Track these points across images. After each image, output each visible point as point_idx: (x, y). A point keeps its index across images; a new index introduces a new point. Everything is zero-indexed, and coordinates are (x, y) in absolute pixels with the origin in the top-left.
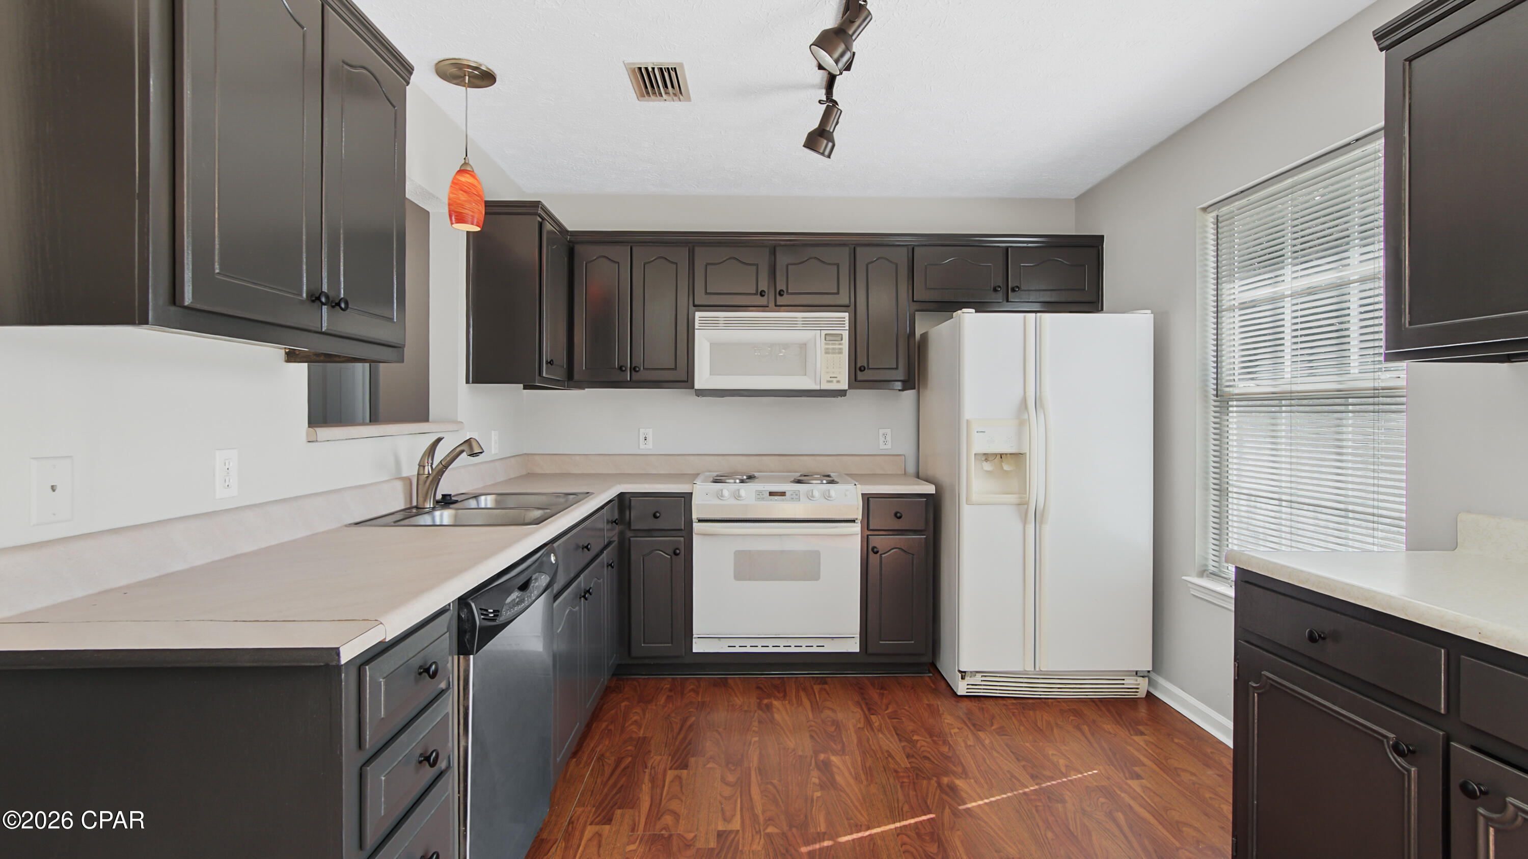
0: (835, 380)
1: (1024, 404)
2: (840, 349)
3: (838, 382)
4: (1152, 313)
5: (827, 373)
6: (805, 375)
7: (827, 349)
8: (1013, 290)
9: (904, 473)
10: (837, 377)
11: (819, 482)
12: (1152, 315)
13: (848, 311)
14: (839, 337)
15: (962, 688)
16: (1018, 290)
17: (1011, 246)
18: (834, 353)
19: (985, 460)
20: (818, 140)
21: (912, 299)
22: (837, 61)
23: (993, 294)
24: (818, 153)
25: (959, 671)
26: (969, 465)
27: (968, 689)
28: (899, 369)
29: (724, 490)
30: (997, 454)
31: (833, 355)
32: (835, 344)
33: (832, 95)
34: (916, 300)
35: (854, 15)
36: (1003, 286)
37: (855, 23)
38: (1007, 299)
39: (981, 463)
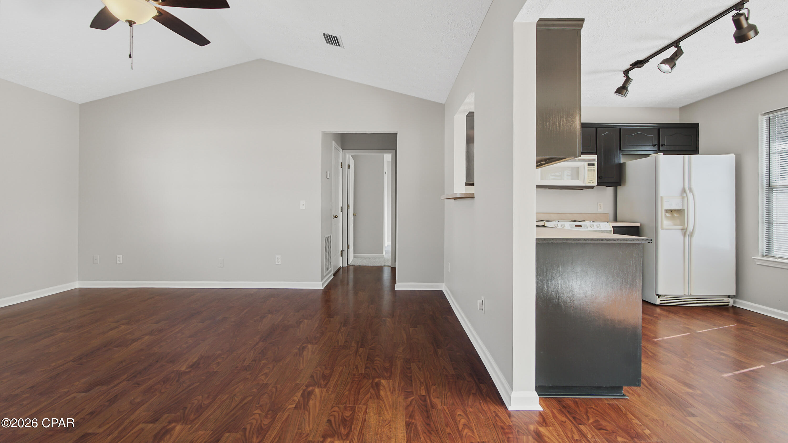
0: (591, 182)
1: (684, 191)
2: (594, 169)
3: (593, 182)
4: (735, 155)
5: (588, 179)
6: (579, 180)
7: (589, 170)
8: (662, 145)
9: (609, 220)
10: (592, 181)
11: (589, 222)
12: (735, 156)
13: (597, 154)
14: (593, 165)
15: (658, 302)
16: (664, 145)
17: (661, 128)
18: (591, 171)
19: (667, 212)
20: (622, 90)
21: (620, 149)
22: (672, 68)
23: (654, 147)
24: (623, 95)
25: (657, 295)
26: (661, 214)
27: (660, 302)
28: (615, 178)
29: (557, 224)
30: (673, 210)
31: (591, 172)
32: (591, 168)
33: (628, 74)
34: (622, 149)
35: (678, 54)
36: (658, 144)
37: (678, 56)
38: (659, 149)
39: (666, 214)
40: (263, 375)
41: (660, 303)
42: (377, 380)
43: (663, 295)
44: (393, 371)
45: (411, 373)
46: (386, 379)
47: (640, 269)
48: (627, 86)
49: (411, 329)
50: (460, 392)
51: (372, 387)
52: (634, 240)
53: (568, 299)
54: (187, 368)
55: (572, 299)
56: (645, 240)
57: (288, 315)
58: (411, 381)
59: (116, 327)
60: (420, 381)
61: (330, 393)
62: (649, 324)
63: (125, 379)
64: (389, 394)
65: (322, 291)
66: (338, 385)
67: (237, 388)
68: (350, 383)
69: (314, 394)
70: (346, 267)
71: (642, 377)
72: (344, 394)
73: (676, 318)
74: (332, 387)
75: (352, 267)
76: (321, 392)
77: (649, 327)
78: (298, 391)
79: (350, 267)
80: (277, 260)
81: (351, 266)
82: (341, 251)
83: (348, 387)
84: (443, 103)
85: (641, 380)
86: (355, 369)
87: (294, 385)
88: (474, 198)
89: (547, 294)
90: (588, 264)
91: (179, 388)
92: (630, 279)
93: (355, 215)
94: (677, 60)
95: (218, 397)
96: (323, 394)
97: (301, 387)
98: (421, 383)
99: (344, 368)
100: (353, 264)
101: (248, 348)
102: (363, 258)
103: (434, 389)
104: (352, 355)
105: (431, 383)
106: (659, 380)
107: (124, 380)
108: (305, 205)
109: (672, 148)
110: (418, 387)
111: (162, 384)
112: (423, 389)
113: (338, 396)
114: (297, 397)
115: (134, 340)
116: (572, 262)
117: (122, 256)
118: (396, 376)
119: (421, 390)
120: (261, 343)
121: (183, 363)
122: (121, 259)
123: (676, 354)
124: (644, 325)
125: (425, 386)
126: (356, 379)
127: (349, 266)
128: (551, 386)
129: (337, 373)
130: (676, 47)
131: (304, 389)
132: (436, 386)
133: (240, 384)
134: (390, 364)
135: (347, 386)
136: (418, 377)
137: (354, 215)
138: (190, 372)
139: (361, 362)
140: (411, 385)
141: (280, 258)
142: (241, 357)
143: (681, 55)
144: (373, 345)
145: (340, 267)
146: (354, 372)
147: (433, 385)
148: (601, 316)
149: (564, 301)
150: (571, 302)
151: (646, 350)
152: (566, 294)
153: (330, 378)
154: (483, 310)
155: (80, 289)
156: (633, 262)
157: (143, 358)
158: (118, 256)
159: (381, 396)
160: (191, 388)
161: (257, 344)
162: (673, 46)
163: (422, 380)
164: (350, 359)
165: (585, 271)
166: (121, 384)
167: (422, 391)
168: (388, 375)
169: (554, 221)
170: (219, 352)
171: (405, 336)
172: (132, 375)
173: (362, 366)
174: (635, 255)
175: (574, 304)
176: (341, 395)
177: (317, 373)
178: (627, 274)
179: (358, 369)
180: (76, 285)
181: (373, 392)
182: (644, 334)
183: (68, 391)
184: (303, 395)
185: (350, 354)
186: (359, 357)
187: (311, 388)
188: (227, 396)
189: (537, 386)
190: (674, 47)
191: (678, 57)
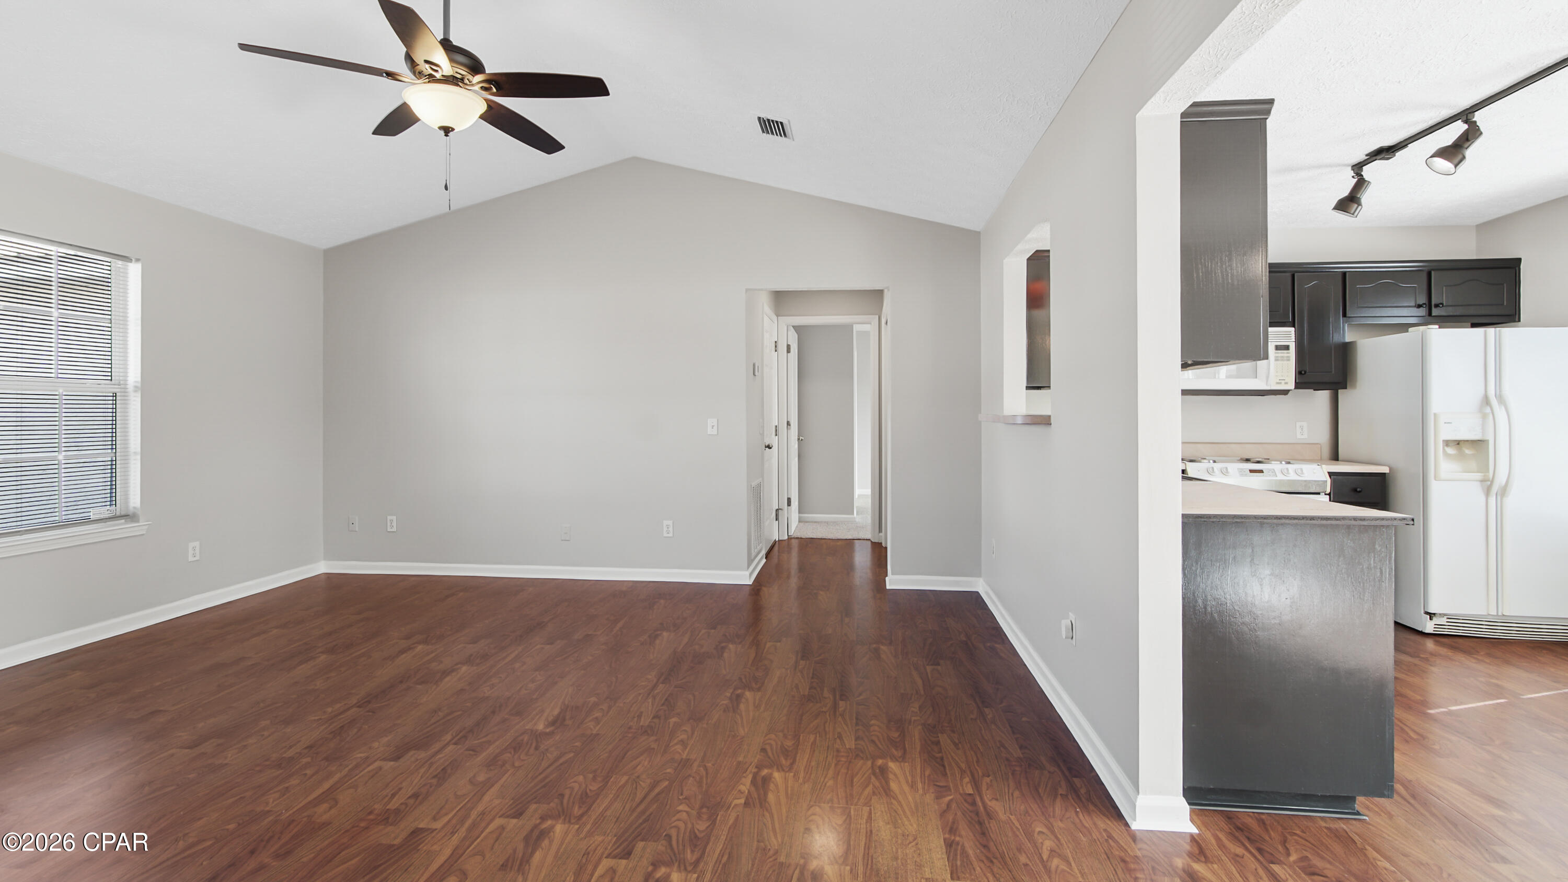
0: (1283, 382)
1: (1486, 401)
2: (1288, 357)
3: (1286, 383)
5: (1277, 376)
6: (1256, 378)
7: (1277, 357)
8: (1437, 306)
9: (1320, 458)
10: (1284, 380)
11: (1279, 462)
13: (1294, 326)
14: (1287, 348)
15: (1429, 627)
16: (1441, 306)
17: (1433, 270)
18: (1282, 360)
19: (1447, 445)
20: (1348, 203)
21: (1344, 315)
22: (1456, 166)
23: (1418, 309)
24: (1350, 213)
25: (1427, 613)
26: (1435, 450)
27: (1435, 628)
28: (1333, 372)
29: (1213, 468)
30: (1461, 441)
31: (1282, 362)
32: (1283, 353)
33: (1362, 171)
34: (1348, 314)
35: (1471, 134)
36: (1427, 303)
37: (1470, 141)
38: (1430, 314)
39: (1446, 448)
40: (676, 744)
41: (1434, 631)
42: (880, 762)
43: (1440, 614)
44: (907, 746)
45: (940, 752)
46: (897, 760)
47: (1389, 574)
48: (1359, 196)
49: (929, 668)
50: (1037, 790)
51: (874, 773)
52: (1378, 519)
53: (1245, 629)
54: (546, 726)
55: (1252, 627)
56: (1399, 520)
57: (698, 635)
58: (944, 766)
59: (409, 648)
60: (959, 767)
61: (801, 780)
62: (1409, 674)
63: (450, 741)
64: (906, 788)
65: (748, 588)
66: (812, 768)
67: (639, 765)
68: (833, 765)
69: (773, 782)
70: (785, 540)
71: (1395, 780)
72: (826, 784)
73: (1469, 662)
74: (802, 772)
75: (797, 541)
76: (785, 779)
77: (1410, 679)
78: (744, 775)
79: (793, 541)
80: (665, 529)
81: (794, 538)
82: (777, 510)
83: (831, 773)
84: (978, 230)
85: (1392, 786)
86: (838, 741)
87: (735, 763)
88: (1051, 424)
89: (1203, 617)
90: (1283, 562)
91: (543, 759)
92: (1368, 592)
93: (802, 440)
94: (1467, 148)
95: (609, 780)
96: (789, 782)
97: (748, 768)
98: (963, 772)
99: (818, 738)
100: (799, 535)
101: (640, 694)
102: (815, 522)
103: (987, 784)
104: (828, 714)
105: (980, 774)
106: (1433, 788)
107: (448, 744)
108: (715, 428)
109: (1459, 311)
110: (957, 779)
111: (513, 752)
112: (968, 782)
113: (816, 788)
114: (745, 785)
115: (445, 673)
116: (1253, 559)
117: (395, 517)
118: (914, 756)
119: (964, 785)
120: (661, 686)
121: (538, 717)
122: (394, 524)
123: (1469, 738)
124: (1400, 675)
125: (970, 777)
126: (843, 759)
127: (791, 538)
128: (1211, 788)
129: (807, 746)
130: (1466, 122)
131: (754, 772)
132: (990, 777)
133: (641, 758)
134: (900, 734)
135: (829, 769)
136: (955, 759)
137: (799, 439)
138: (552, 733)
139: (846, 728)
140: (945, 775)
141: (671, 525)
142: (632, 709)
143: (1477, 138)
144: (861, 697)
145: (775, 540)
146: (837, 746)
147: (984, 775)
148: (1311, 662)
149: (1237, 631)
150: (1251, 632)
151: (1404, 727)
152: (1242, 618)
153: (797, 753)
154: (1072, 638)
155: (329, 576)
156: (1374, 560)
157: (469, 704)
158: (389, 518)
159: (893, 792)
160: (561, 761)
161: (655, 687)
162: (1460, 120)
163: (963, 766)
164: (825, 723)
165: (1277, 576)
166: (446, 750)
167: (966, 786)
168: (900, 754)
169: (1205, 461)
170: (593, 699)
171: (919, 682)
172: (461, 735)
173: (849, 735)
174: (1379, 547)
175: (1257, 637)
176: (821, 786)
177: (771, 745)
178: (1364, 583)
179: (843, 740)
180: (322, 567)
181: (877, 784)
182: (1398, 694)
183: (367, 758)
184: (754, 782)
185: (823, 711)
186: (840, 717)
187: (765, 772)
188: (625, 778)
189: (1185, 787)
190: (1462, 121)
191: (1469, 143)
